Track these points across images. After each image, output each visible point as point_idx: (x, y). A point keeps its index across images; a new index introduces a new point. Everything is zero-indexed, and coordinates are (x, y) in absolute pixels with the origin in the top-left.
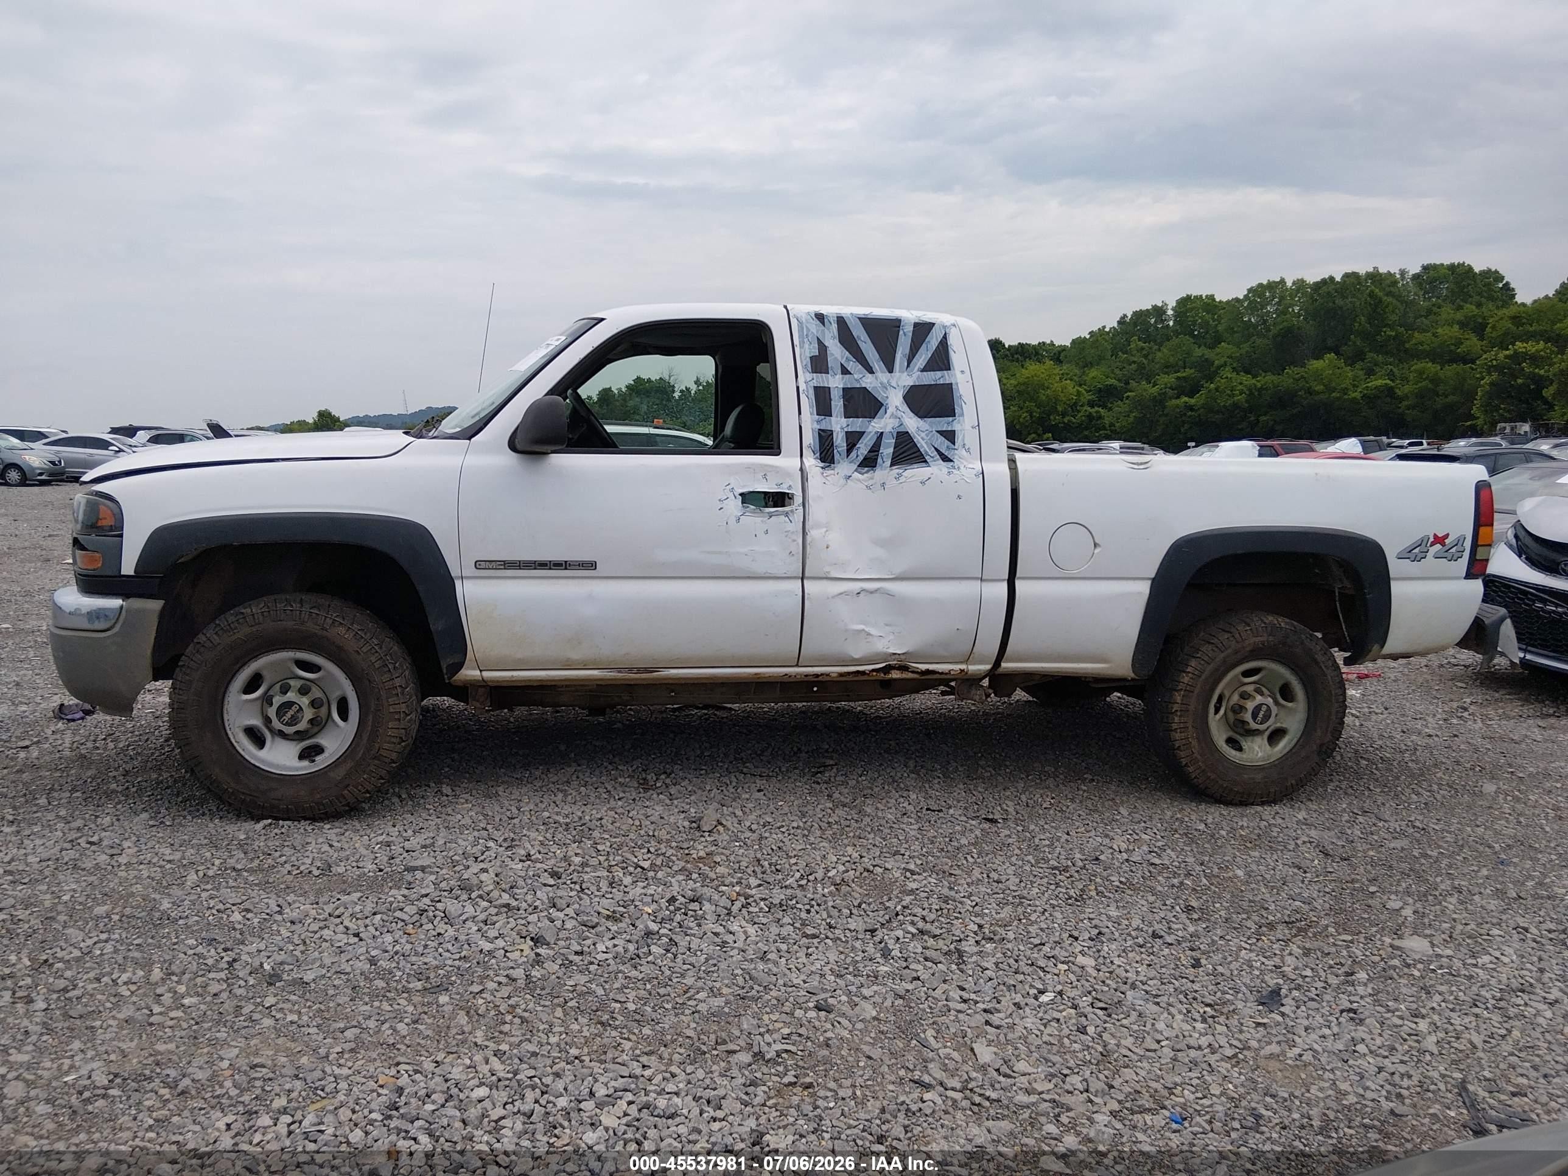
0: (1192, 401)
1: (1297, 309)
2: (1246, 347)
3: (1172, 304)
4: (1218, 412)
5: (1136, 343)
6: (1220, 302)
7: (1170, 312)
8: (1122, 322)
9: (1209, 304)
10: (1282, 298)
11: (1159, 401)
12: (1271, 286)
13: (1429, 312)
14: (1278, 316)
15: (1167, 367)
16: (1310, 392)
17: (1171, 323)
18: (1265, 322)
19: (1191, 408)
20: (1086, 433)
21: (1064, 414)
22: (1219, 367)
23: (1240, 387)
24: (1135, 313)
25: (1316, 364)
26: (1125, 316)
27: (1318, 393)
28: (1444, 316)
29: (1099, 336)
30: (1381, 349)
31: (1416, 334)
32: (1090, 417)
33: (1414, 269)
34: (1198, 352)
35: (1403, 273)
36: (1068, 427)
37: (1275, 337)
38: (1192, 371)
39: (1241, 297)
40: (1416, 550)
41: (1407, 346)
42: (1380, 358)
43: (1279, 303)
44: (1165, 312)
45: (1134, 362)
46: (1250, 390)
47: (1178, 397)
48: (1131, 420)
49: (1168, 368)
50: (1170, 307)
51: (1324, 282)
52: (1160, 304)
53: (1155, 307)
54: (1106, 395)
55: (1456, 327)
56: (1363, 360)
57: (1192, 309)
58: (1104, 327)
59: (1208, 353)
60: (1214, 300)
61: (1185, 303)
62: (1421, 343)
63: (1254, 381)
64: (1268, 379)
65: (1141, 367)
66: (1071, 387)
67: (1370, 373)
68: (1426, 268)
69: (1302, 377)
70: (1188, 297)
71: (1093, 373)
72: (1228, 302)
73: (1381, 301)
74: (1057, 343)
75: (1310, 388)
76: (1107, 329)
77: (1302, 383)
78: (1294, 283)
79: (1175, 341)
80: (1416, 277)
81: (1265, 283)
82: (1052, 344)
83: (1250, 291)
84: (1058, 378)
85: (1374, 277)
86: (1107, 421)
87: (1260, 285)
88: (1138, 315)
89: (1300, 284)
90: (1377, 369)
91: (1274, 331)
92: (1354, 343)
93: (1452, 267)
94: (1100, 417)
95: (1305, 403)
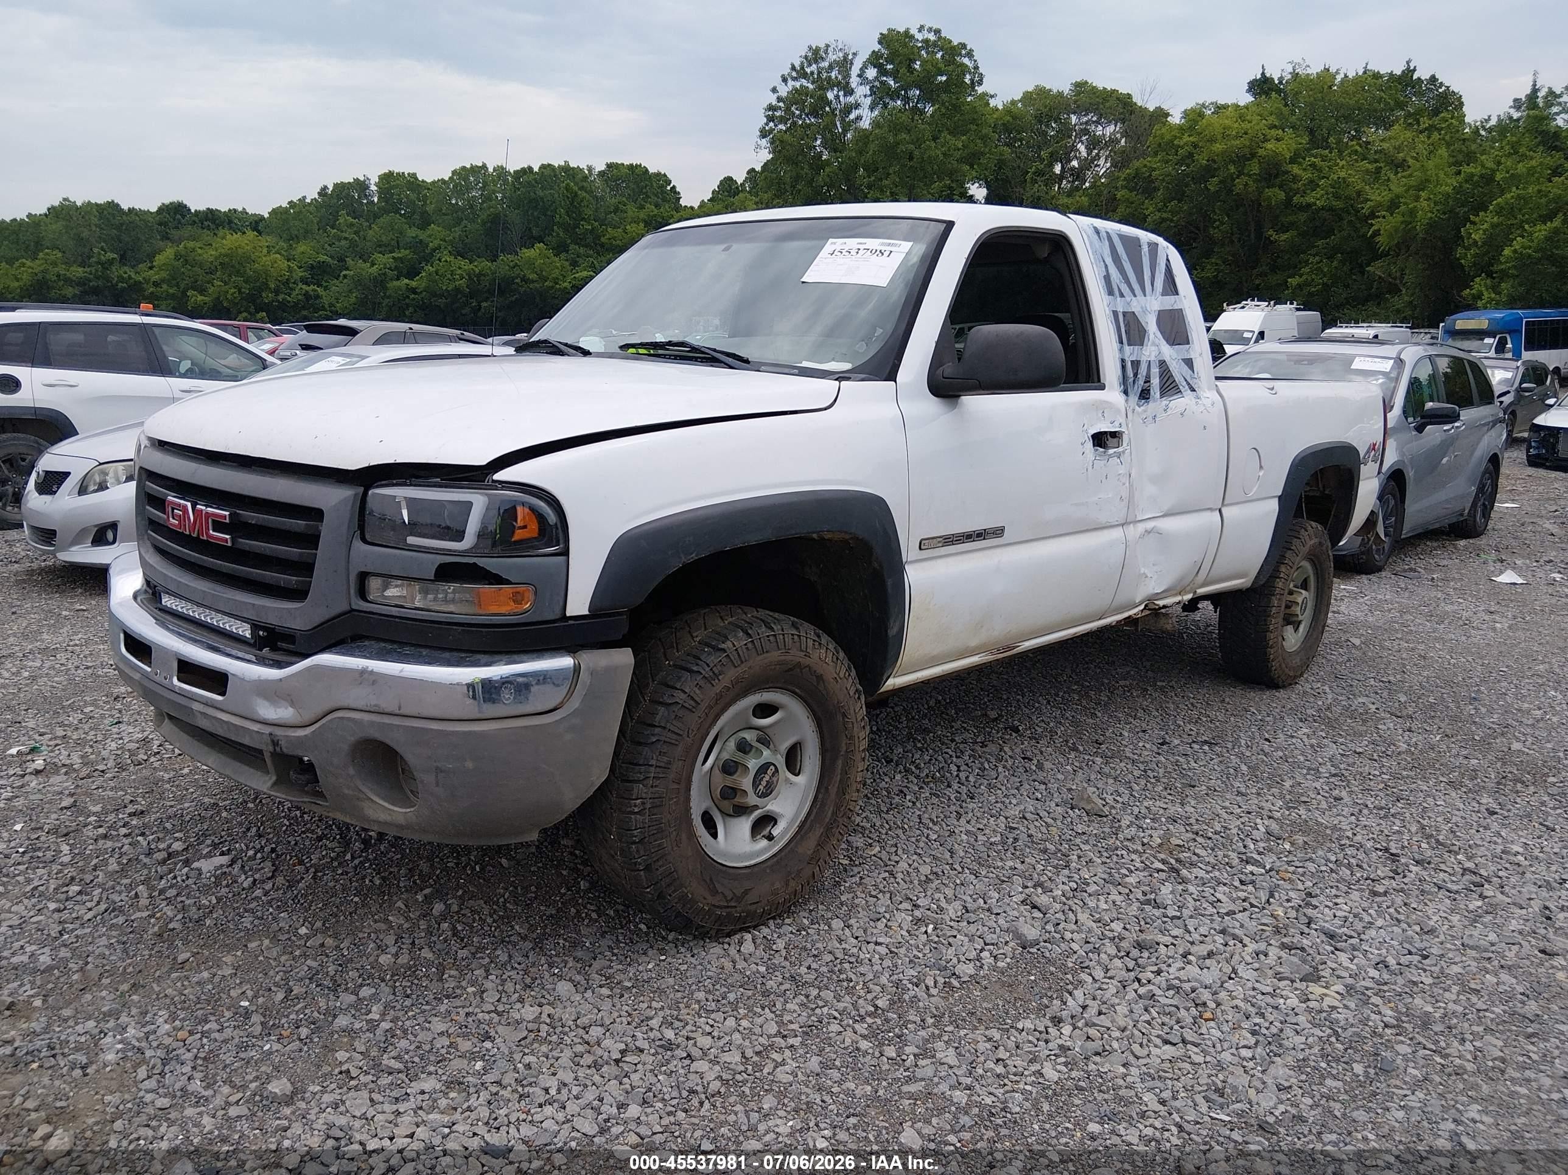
0: (414, 284)
1: (500, 196)
2: (457, 231)
3: (374, 179)
4: (441, 296)
5: (344, 218)
6: (423, 181)
7: (374, 188)
8: (323, 192)
9: (412, 183)
10: (485, 184)
11: (380, 282)
12: (474, 170)
13: (616, 210)
14: (483, 202)
15: (380, 246)
16: (524, 279)
17: (376, 200)
18: (471, 207)
19: (414, 291)
20: (305, 313)
21: (277, 292)
22: (434, 250)
23: (459, 272)
24: (336, 185)
25: (528, 253)
26: (325, 188)
27: (533, 281)
28: (630, 213)
29: (299, 208)
30: (579, 241)
31: (609, 229)
32: (306, 295)
33: (600, 167)
34: (412, 232)
35: (590, 169)
36: (283, 306)
37: (484, 223)
38: (407, 252)
39: (447, 179)
41: (603, 240)
42: (582, 250)
43: (483, 189)
44: (368, 187)
45: (346, 238)
46: (469, 274)
47: (398, 279)
48: (353, 300)
49: (382, 247)
50: (372, 182)
51: (523, 170)
52: (362, 179)
53: (357, 180)
54: (319, 273)
55: (642, 225)
56: (567, 252)
57: (397, 186)
58: (304, 198)
59: (423, 235)
60: (417, 179)
61: (388, 178)
62: (614, 238)
63: (471, 266)
64: (483, 265)
65: (353, 244)
66: (283, 264)
67: (574, 264)
68: (610, 166)
69: (516, 265)
70: (391, 173)
71: (302, 248)
72: (434, 182)
73: (576, 195)
74: (250, 211)
75: (524, 276)
76: (308, 200)
77: (517, 271)
78: (495, 170)
79: (384, 220)
80: (602, 174)
81: (468, 166)
82: (244, 212)
83: (454, 172)
84: (265, 250)
85: (566, 169)
86: (326, 301)
87: (464, 168)
88: (340, 187)
89: (501, 171)
90: (580, 260)
91: (484, 216)
92: (558, 234)
93: (631, 167)
94: (318, 297)
95: (522, 290)
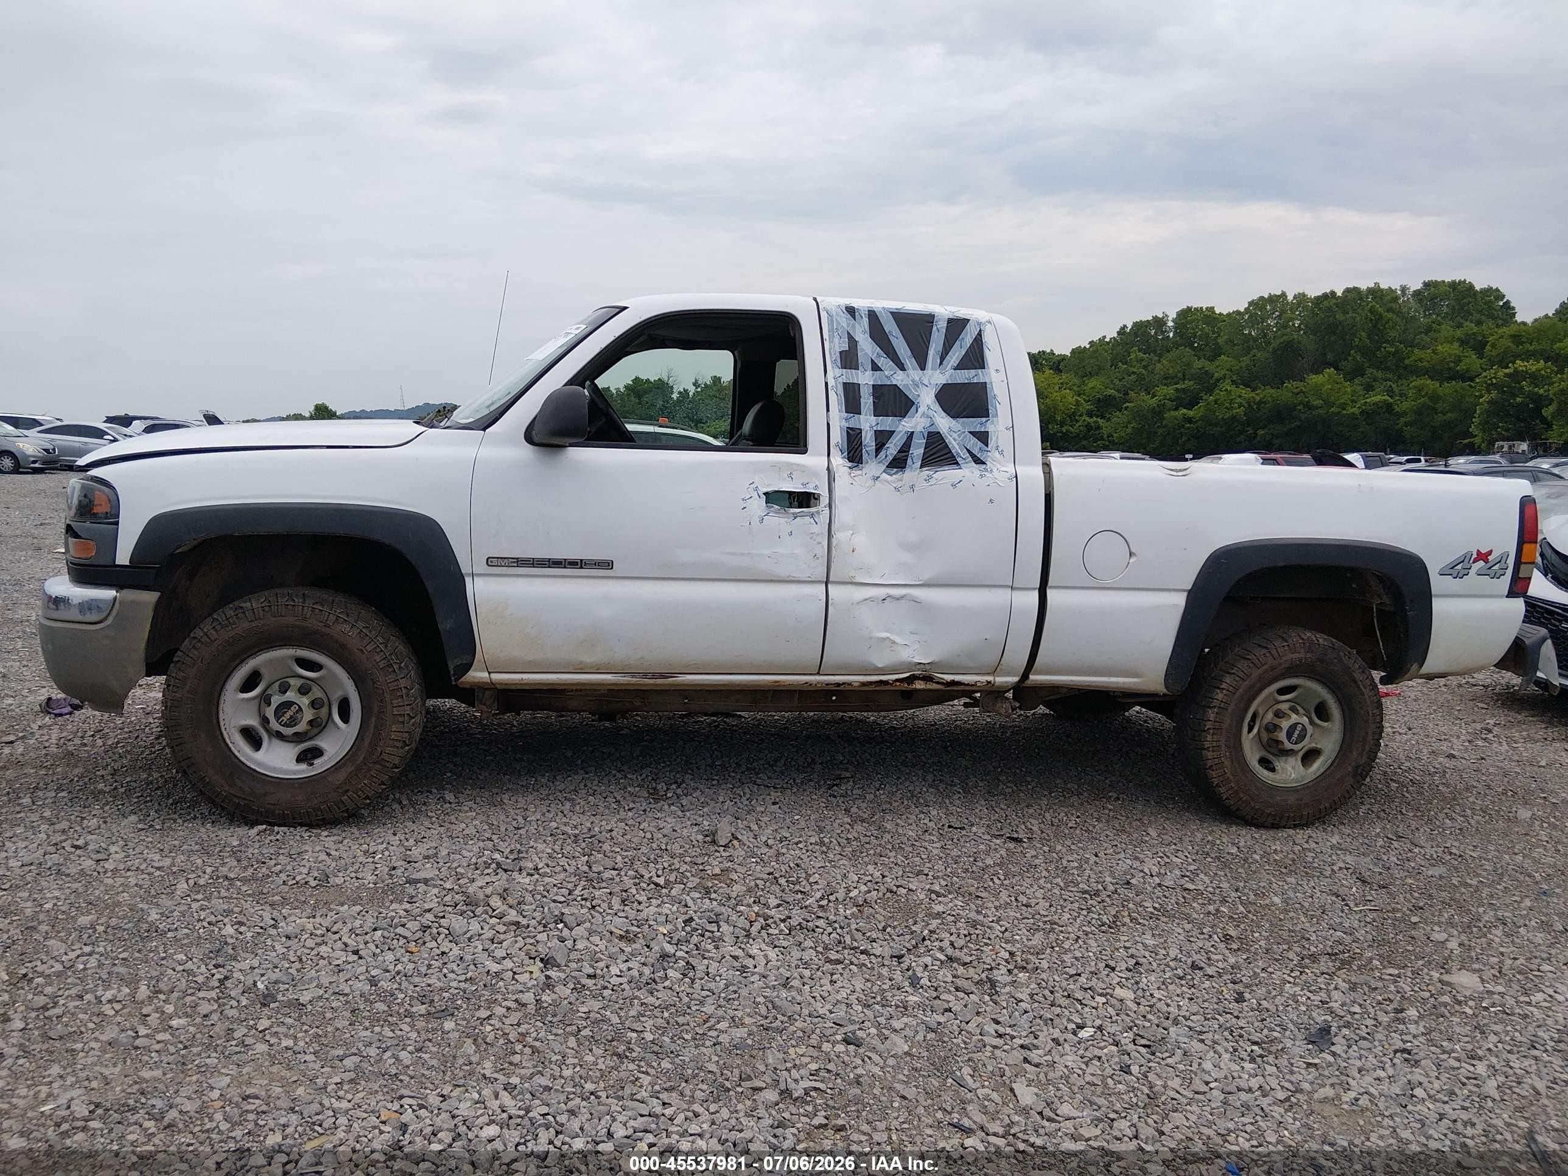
0: (1191, 413)
1: (1297, 324)
2: (1246, 361)
3: (1172, 315)
4: (1216, 425)
5: (1135, 354)
6: (1220, 314)
7: (1170, 324)
8: (1122, 332)
9: (1209, 316)
10: (1282, 312)
11: (1158, 412)
12: (1273, 299)
13: (1428, 330)
14: (1278, 330)
15: (1166, 378)
16: (1309, 406)
17: (1171, 335)
18: (1265, 335)
19: (1190, 420)
20: (1084, 443)
21: (1062, 424)
22: (1218, 380)
23: (1239, 400)
24: (1135, 324)
25: (1315, 379)
26: (1125, 326)
27: (1317, 408)
28: (1444, 333)
29: (1098, 346)
30: (1380, 365)
31: (1416, 350)
32: (1088, 427)
33: (1416, 285)
34: (1198, 364)
35: (1404, 289)
36: (1066, 436)
37: (1275, 351)
38: (1192, 383)
39: (1242, 310)
40: (1459, 567)
41: (1407, 362)
42: (1380, 374)
43: (1279, 317)
44: (1165, 324)
45: (1134, 373)
46: (1249, 403)
47: (1176, 409)
48: (1129, 430)
49: (1168, 379)
50: (1170, 319)
51: (1325, 296)
52: (1160, 316)
53: (1155, 318)
54: (1105, 405)
55: (1456, 345)
56: (1362, 375)
57: (1192, 321)
58: (1104, 337)
59: (1209, 366)
60: (1214, 312)
61: (1186, 315)
62: (1421, 360)
63: (1253, 394)
64: (1267, 393)
65: (1140, 378)
66: (1070, 397)
67: (1369, 388)
68: (1427, 285)
69: (1301, 391)
70: (1189, 309)
71: (1092, 383)
72: (1229, 315)
73: (1381, 316)
74: (1057, 353)
75: (1308, 402)
76: (1107, 340)
77: (1300, 397)
78: (1295, 298)
79: (1174, 353)
80: (1417, 293)
81: (1266, 296)
82: (1052, 353)
83: (1250, 304)
84: (1057, 387)
85: (1376, 292)
86: (1105, 432)
87: (1262, 298)
88: (1139, 326)
89: (1301, 298)
90: (1377, 384)
91: (1275, 344)
92: (1354, 358)
93: (1454, 285)
94: (1099, 428)
95: (1303, 417)
